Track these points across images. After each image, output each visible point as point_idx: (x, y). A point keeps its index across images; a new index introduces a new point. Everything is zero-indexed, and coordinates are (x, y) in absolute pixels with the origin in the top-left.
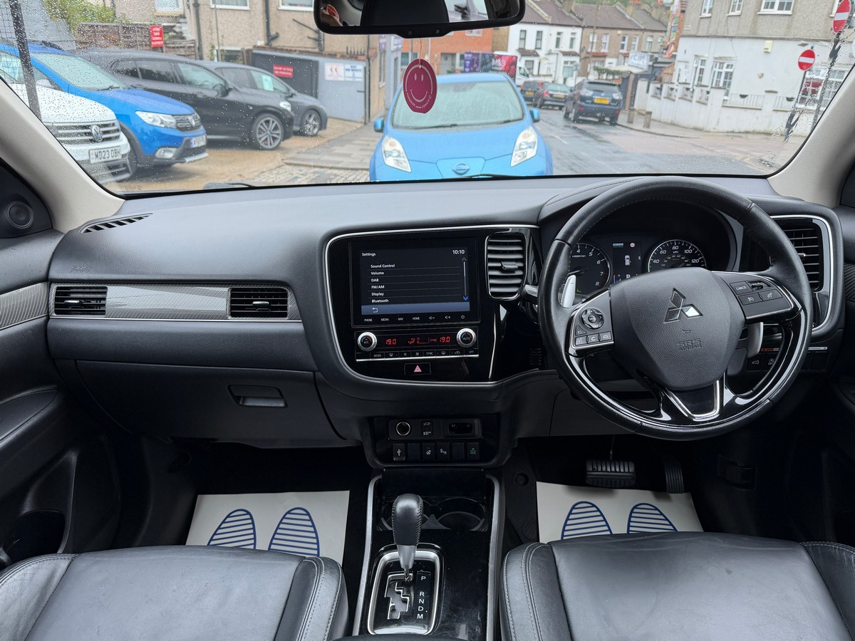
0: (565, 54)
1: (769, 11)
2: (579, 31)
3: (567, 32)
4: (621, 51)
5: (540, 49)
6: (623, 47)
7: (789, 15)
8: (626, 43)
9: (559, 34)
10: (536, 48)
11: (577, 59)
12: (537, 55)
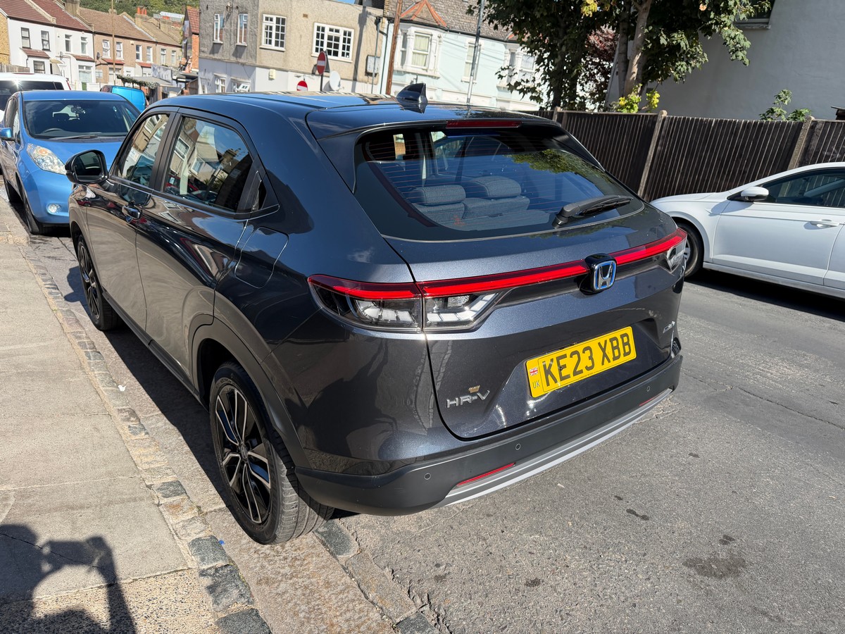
0: (78, 59)
1: (268, 46)
2: (89, 36)
3: (76, 36)
4: (137, 60)
5: (49, 50)
6: (138, 57)
7: (283, 52)
8: (140, 52)
9: (67, 36)
10: (44, 49)
11: (93, 64)
12: (48, 58)
